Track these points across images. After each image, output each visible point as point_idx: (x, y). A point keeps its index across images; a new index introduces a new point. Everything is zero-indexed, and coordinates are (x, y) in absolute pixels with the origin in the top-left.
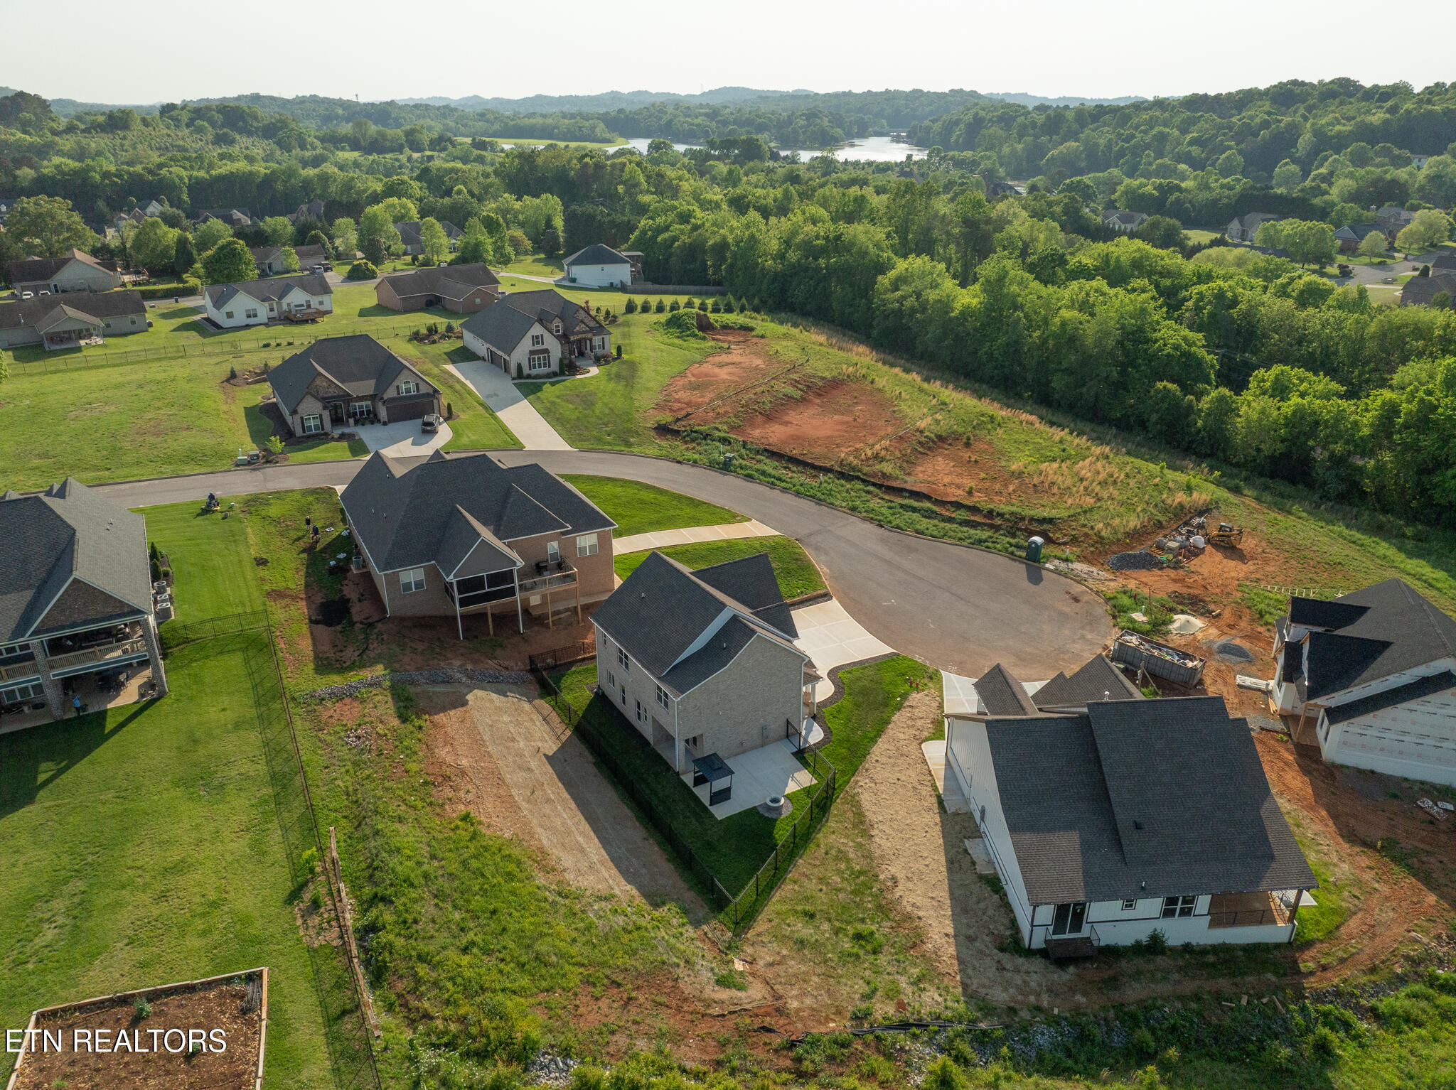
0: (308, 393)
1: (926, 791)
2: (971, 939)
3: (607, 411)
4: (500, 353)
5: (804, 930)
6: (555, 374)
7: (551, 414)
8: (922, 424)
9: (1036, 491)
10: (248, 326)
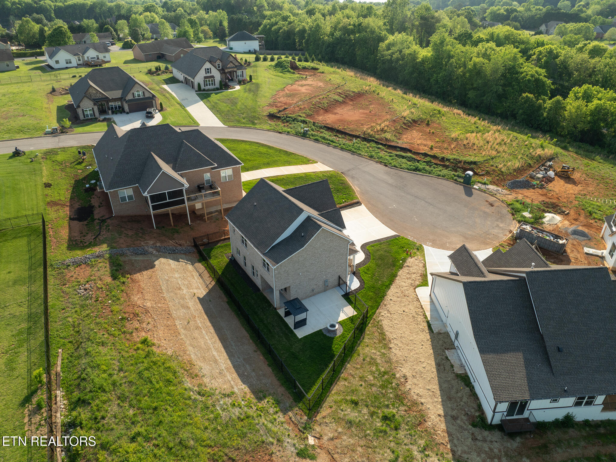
0: (85, 96)
1: (420, 318)
2: (454, 418)
3: (243, 107)
4: (189, 78)
5: (352, 414)
6: (217, 89)
7: (214, 109)
8: (405, 114)
9: (465, 148)
10: (67, 68)
